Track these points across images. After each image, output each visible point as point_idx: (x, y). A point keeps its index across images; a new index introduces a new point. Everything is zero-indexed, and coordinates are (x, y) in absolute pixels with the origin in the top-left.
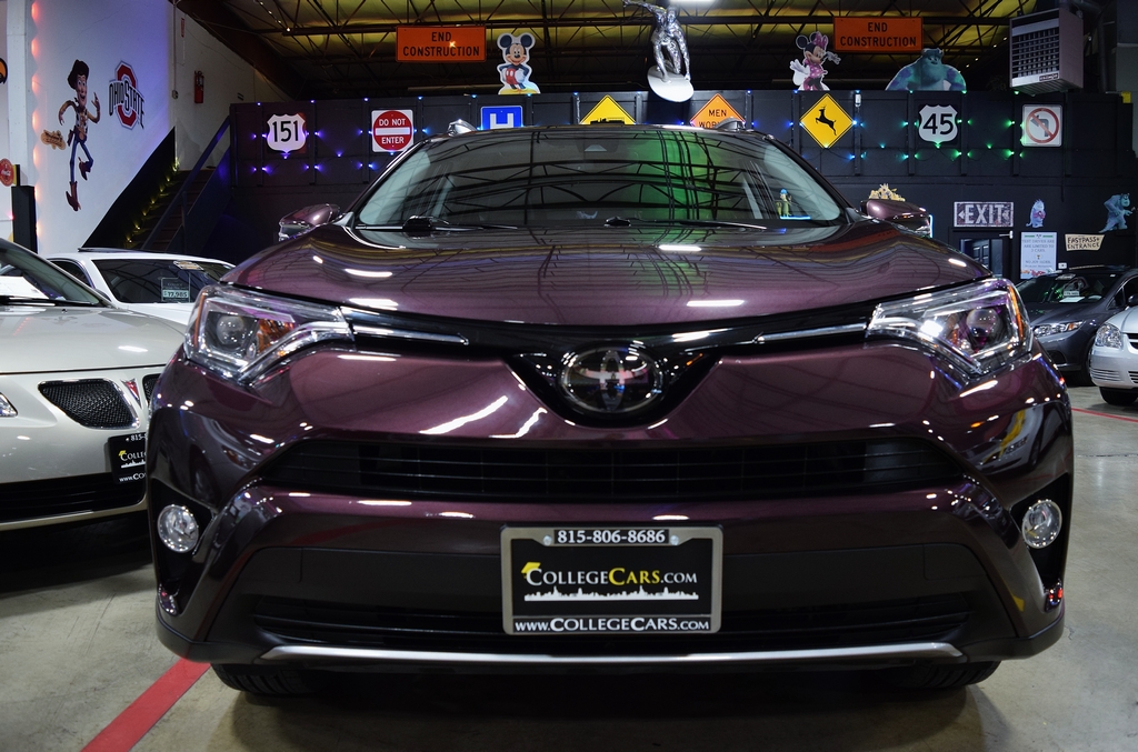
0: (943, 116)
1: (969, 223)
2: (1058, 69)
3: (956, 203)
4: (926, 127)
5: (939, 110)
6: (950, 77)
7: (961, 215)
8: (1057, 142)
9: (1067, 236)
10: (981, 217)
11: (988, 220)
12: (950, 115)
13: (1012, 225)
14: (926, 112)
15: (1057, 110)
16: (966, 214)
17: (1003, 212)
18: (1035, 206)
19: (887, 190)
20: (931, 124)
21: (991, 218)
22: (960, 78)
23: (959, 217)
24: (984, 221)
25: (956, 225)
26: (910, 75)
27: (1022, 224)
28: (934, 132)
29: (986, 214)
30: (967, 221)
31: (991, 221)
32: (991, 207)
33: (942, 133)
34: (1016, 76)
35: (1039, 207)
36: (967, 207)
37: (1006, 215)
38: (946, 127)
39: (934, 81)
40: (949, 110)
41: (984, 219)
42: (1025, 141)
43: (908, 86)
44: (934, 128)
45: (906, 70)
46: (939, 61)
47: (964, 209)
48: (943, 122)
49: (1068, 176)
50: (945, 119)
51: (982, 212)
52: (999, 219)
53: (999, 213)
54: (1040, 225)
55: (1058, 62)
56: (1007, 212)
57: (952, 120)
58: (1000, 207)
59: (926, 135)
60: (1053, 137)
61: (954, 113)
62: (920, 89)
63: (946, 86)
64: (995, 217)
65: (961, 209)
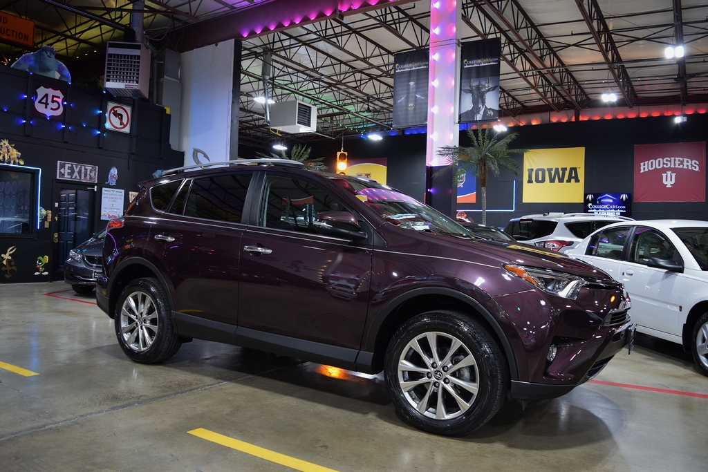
0: (53, 96)
1: (67, 177)
2: (137, 82)
3: (59, 162)
4: (40, 102)
5: (51, 92)
6: (60, 70)
7: (62, 171)
8: (127, 130)
9: (130, 193)
10: (76, 174)
11: (80, 176)
12: (59, 97)
13: (96, 182)
14: (41, 91)
15: (129, 109)
16: (65, 171)
17: (91, 172)
18: (112, 171)
19: (7, 144)
20: (44, 101)
21: (83, 175)
22: (67, 72)
23: (60, 172)
24: (78, 177)
25: (58, 178)
26: (31, 60)
27: (103, 182)
28: (46, 107)
29: (80, 172)
30: (66, 176)
31: (83, 177)
32: (83, 168)
33: (52, 109)
34: (108, 80)
35: (114, 171)
36: (67, 166)
37: (93, 174)
38: (55, 106)
39: (48, 70)
40: (58, 93)
41: (78, 175)
42: (108, 125)
43: (29, 69)
44: (46, 104)
45: (28, 56)
46: (53, 57)
47: (64, 167)
48: (53, 101)
49: (133, 154)
50: (55, 99)
51: (76, 170)
52: (88, 177)
53: (88, 173)
54: (114, 184)
55: (138, 78)
56: (94, 172)
57: (60, 100)
58: (89, 168)
59: (40, 108)
60: (125, 126)
61: (62, 97)
62: (37, 73)
63: (57, 76)
64: (86, 175)
65: (63, 166)
